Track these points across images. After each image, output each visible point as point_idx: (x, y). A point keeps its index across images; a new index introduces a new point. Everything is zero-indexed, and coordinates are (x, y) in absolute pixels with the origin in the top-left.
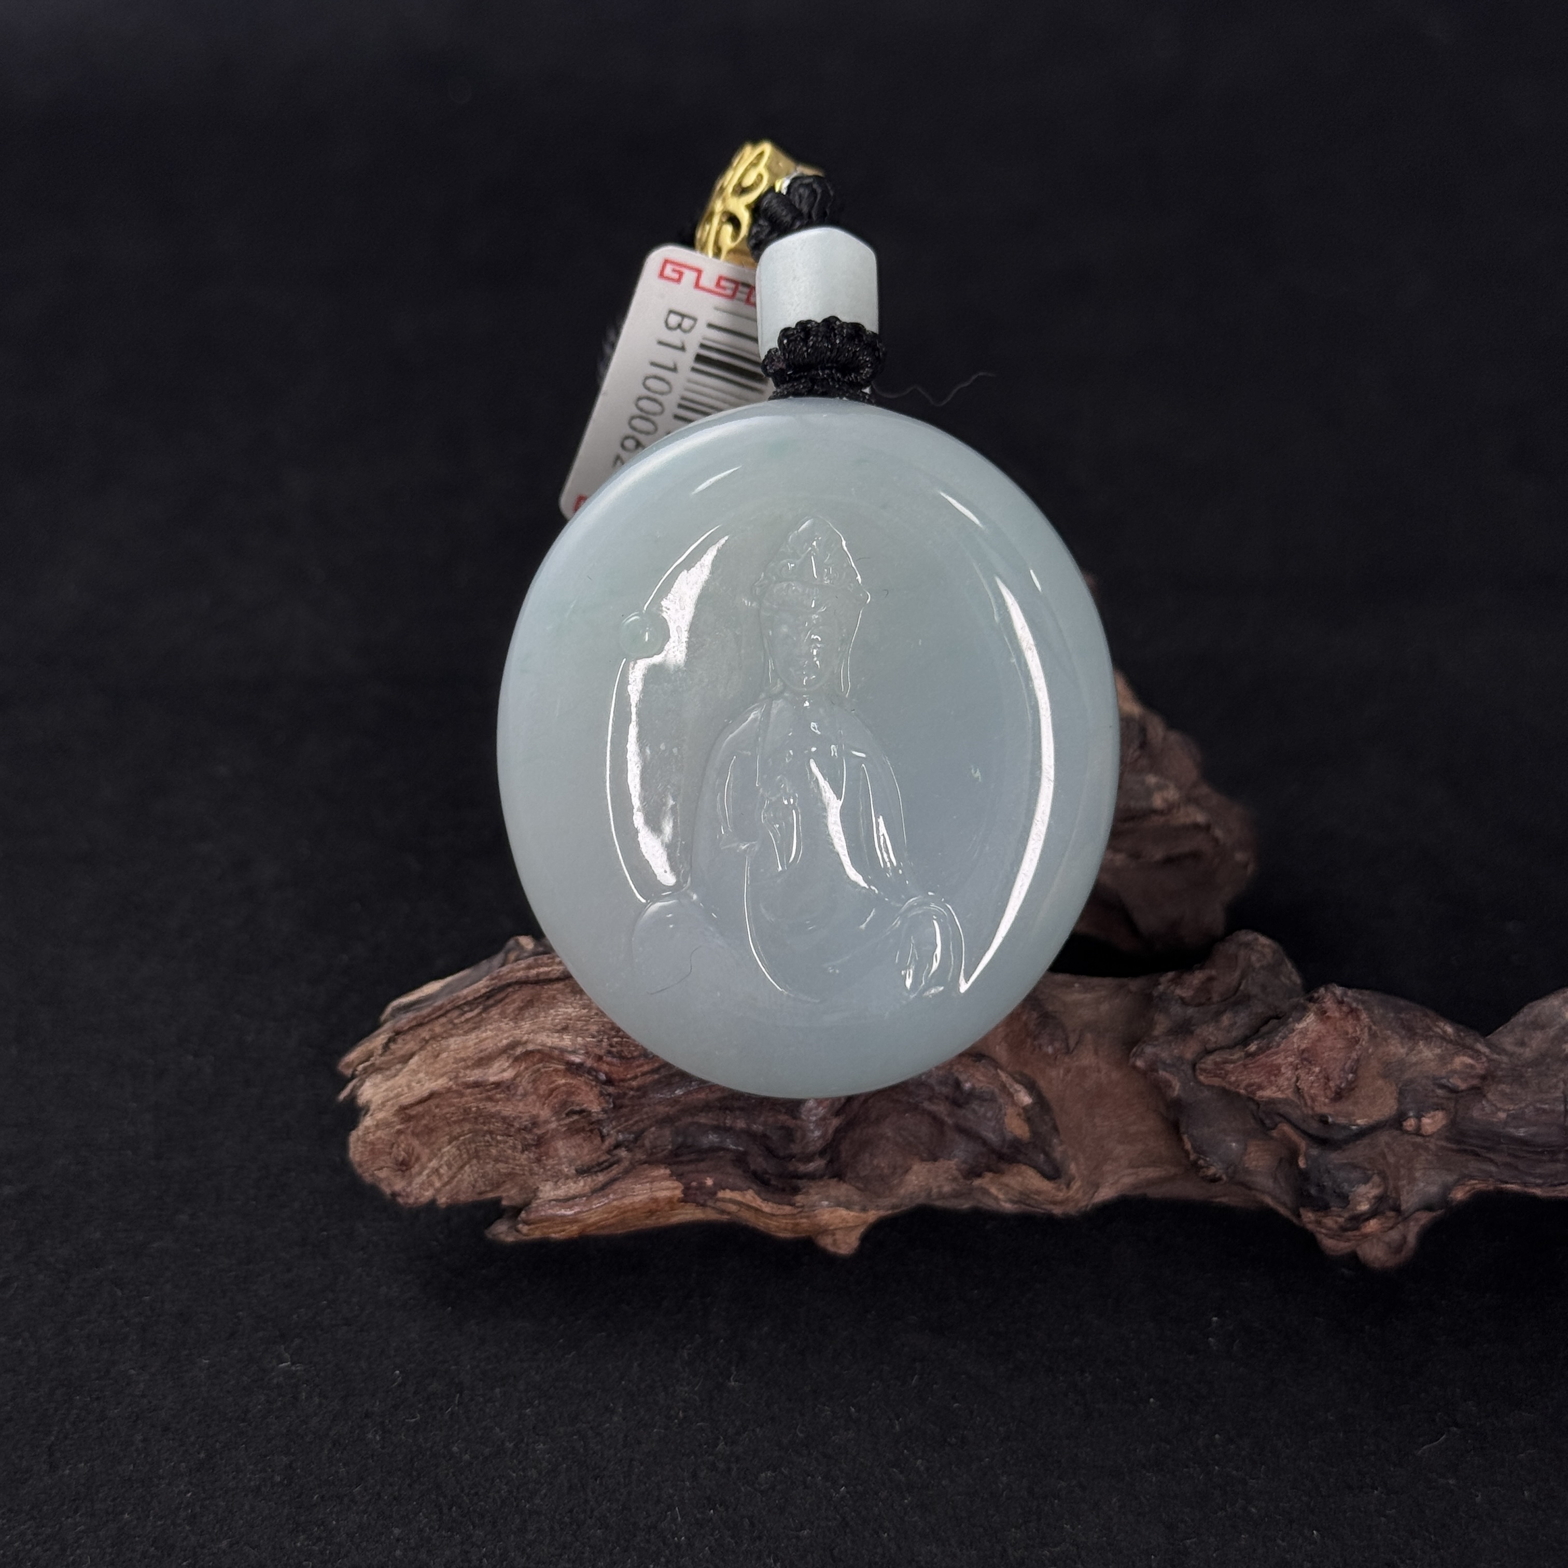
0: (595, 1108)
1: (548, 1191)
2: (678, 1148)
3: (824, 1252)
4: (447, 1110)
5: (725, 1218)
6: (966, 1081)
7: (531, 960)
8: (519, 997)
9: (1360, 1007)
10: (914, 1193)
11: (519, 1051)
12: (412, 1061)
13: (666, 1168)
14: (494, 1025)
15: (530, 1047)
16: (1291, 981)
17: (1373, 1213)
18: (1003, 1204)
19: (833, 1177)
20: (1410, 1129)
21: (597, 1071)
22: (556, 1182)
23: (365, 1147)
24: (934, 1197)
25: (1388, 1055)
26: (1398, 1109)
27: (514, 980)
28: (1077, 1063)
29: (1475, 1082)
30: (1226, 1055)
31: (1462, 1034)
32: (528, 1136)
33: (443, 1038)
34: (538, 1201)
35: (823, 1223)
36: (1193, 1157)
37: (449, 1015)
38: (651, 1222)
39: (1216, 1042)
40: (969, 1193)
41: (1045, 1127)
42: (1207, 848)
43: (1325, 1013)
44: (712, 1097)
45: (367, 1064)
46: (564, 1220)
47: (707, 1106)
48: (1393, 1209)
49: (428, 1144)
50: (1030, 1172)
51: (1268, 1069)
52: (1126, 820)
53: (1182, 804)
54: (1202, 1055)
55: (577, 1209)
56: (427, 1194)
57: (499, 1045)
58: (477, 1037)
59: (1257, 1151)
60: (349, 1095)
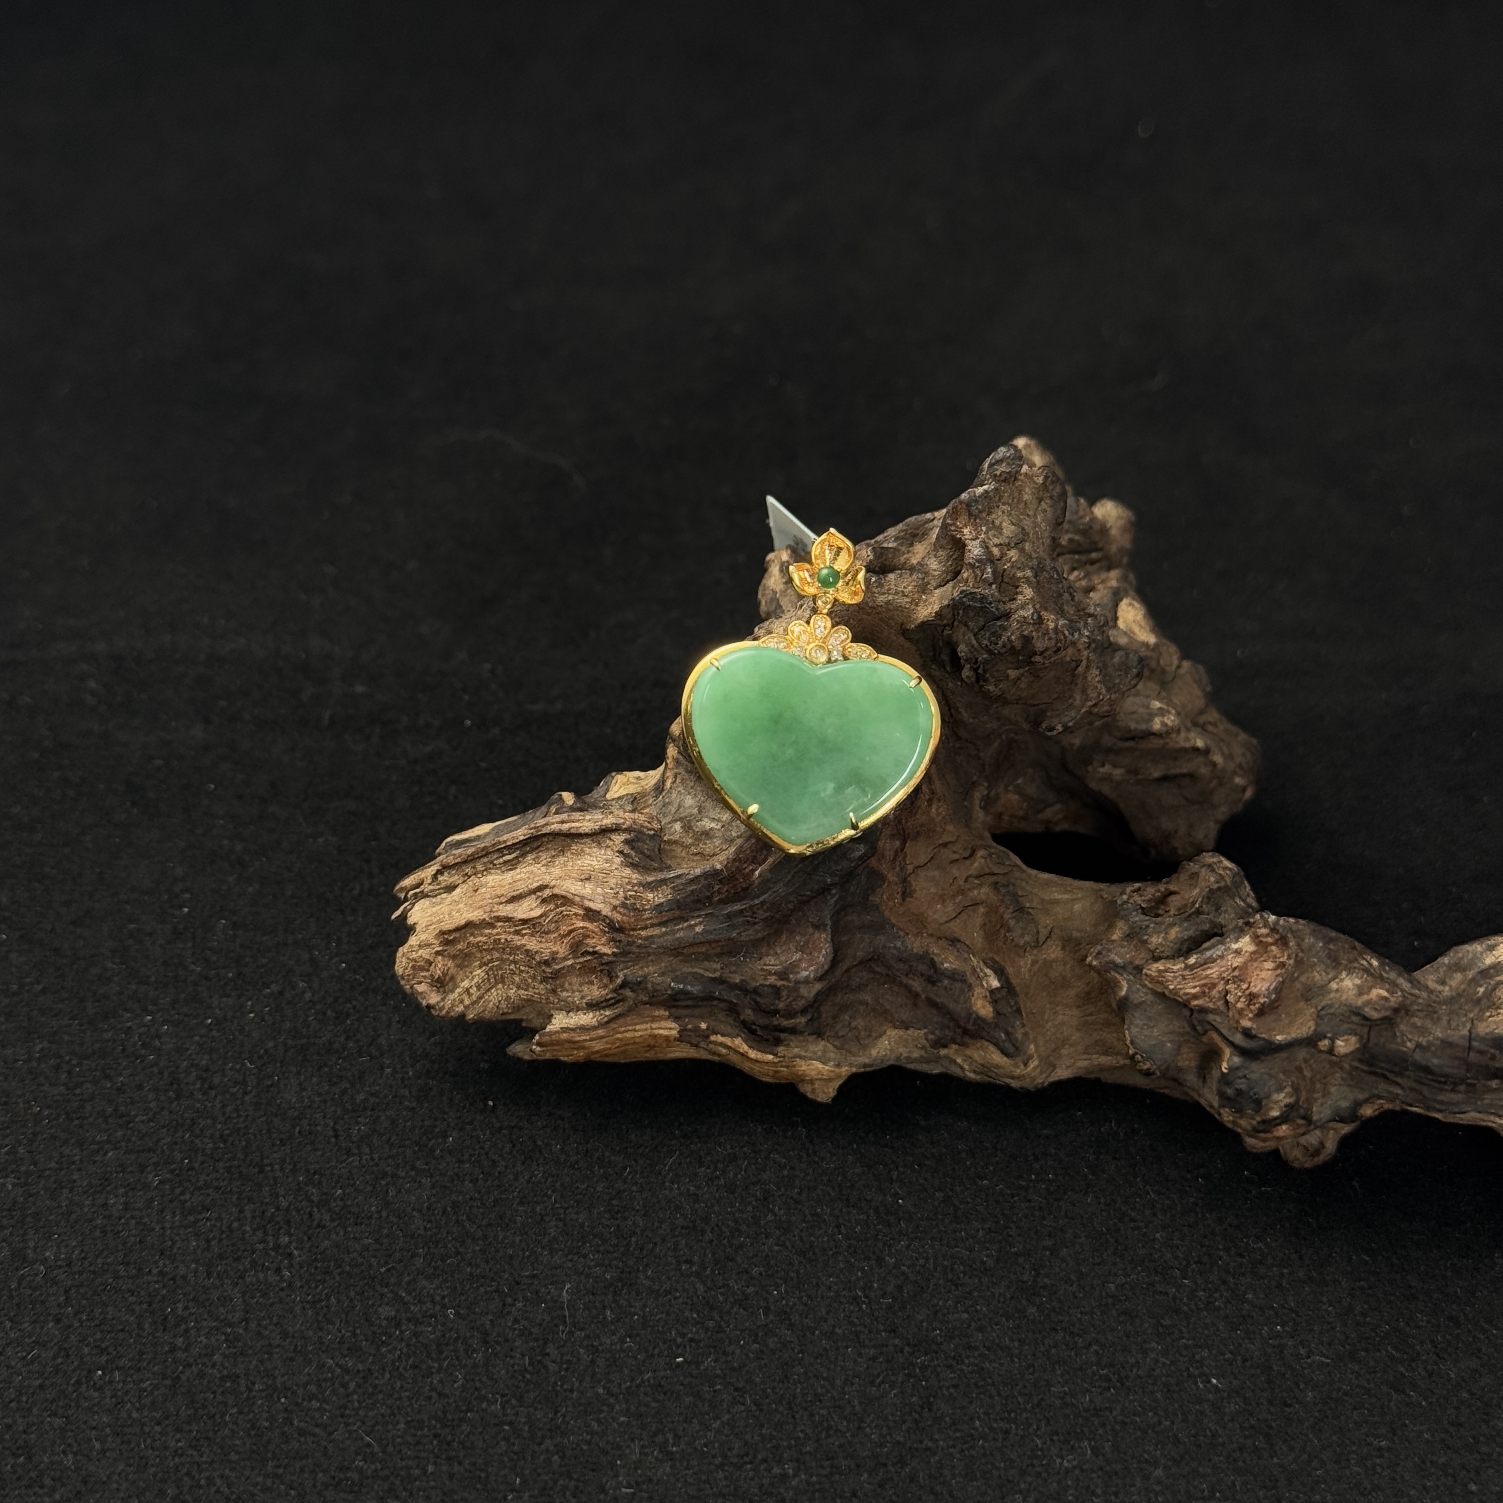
0: (606, 950)
1: (561, 1020)
2: (677, 994)
3: (804, 1097)
4: (480, 939)
5: (717, 1059)
6: (942, 962)
7: (564, 816)
8: (552, 846)
9: (1289, 935)
10: (885, 1055)
11: (547, 893)
12: (454, 893)
13: (666, 1010)
14: (529, 868)
15: (556, 891)
16: (1245, 901)
17: (1284, 1119)
18: (968, 1073)
19: (812, 1034)
20: (1324, 1049)
21: (612, 921)
22: (568, 1012)
23: (409, 963)
24: (905, 1060)
25: (1312, 980)
26: (1315, 1030)
27: (549, 832)
28: (1045, 956)
29: (1387, 1013)
31: (1386, 968)
32: (549, 970)
33: (483, 875)
34: (551, 1026)
35: (801, 1072)
36: (1131, 1052)
37: (490, 856)
38: (650, 1056)
39: (1163, 952)
40: (937, 1059)
41: (1009, 1010)
42: (1204, 771)
43: (1258, 937)
44: (712, 952)
45: (418, 890)
46: (572, 1046)
47: (707, 958)
48: (1304, 1118)
49: (460, 966)
50: (992, 1048)
51: (1203, 982)
52: (1127, 739)
53: (1182, 729)
54: (1149, 961)
55: (584, 1037)
56: (457, 1009)
57: (530, 886)
58: (512, 877)
59: (1190, 1053)
60: (400, 916)
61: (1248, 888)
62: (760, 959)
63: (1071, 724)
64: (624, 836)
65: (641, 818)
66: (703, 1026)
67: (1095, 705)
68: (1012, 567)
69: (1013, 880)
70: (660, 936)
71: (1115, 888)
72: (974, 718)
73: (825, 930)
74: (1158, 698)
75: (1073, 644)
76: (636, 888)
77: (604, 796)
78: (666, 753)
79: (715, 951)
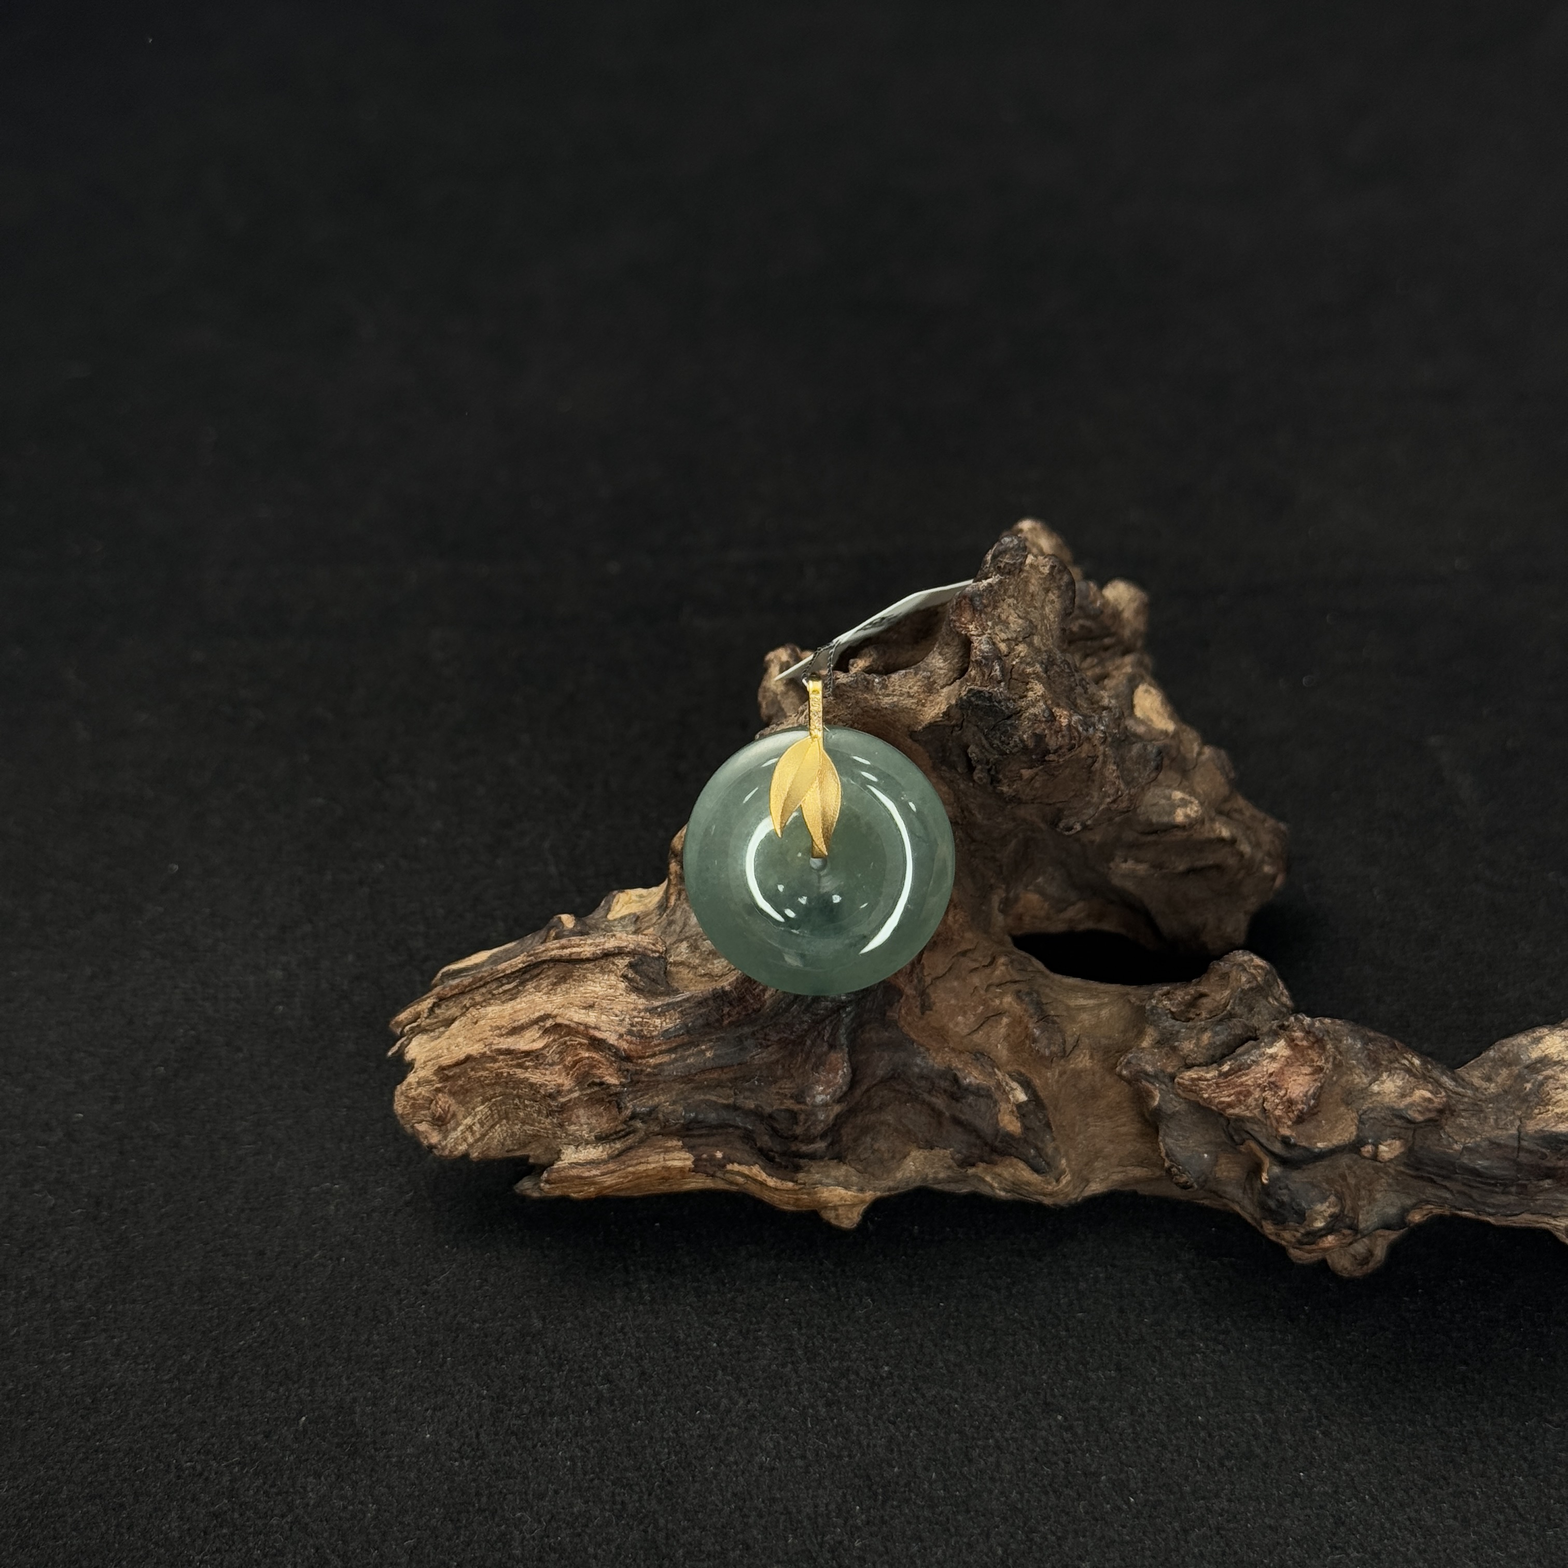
0: (613, 1081)
1: (570, 1155)
2: (690, 1123)
3: (828, 1225)
4: (481, 1073)
5: (734, 1188)
6: (965, 1077)
7: (565, 941)
8: (552, 973)
9: (1326, 1038)
10: (910, 1177)
11: (549, 1023)
12: (453, 1026)
13: (679, 1140)
14: (529, 998)
15: (559, 1020)
16: (1280, 1002)
17: (1329, 1230)
18: (998, 1191)
19: (832, 1159)
20: (1367, 1155)
21: (618, 1049)
22: (577, 1147)
23: (408, 1102)
24: (932, 1181)
25: (1352, 1083)
26: (1358, 1136)
27: (548, 958)
28: (1073, 1066)
29: (1432, 1115)
30: (1202, 1073)
31: (1429, 1067)
32: (553, 1103)
33: (482, 1007)
34: (560, 1163)
35: (823, 1199)
36: (1166, 1165)
37: (488, 986)
38: (665, 1188)
39: (1195, 1059)
40: (965, 1179)
41: (1038, 1124)
42: (1232, 861)
43: (1293, 1040)
44: (724, 1077)
45: (414, 1024)
46: (583, 1182)
47: (719, 1084)
48: (1350, 1228)
49: (462, 1103)
50: (1021, 1165)
51: (1238, 1089)
52: (1149, 833)
53: (1206, 819)
54: (1182, 1069)
55: (595, 1172)
56: (460, 1148)
57: (532, 1017)
58: (512, 1007)
59: (1228, 1163)
60: (397, 1052)
61: (1281, 985)
62: (775, 1082)
63: (1089, 822)
64: (627, 960)
65: (644, 940)
66: (719, 1155)
67: (1114, 801)
68: (1021, 663)
69: (1036, 988)
70: (669, 1064)
71: (1143, 991)
72: (989, 819)
73: (842, 1050)
74: (1179, 788)
75: (1088, 739)
76: (642, 1014)
77: (606, 917)
78: (669, 869)
79: (728, 1076)
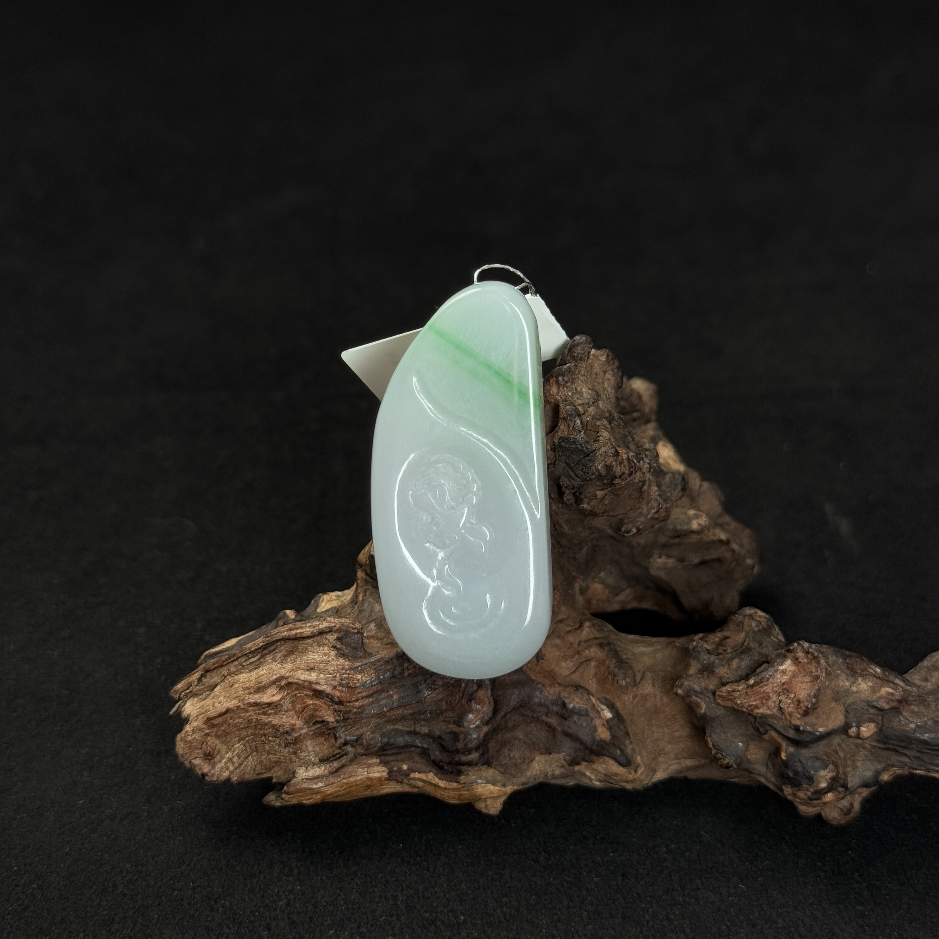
0: (331, 719)
1: (302, 773)
2: (385, 745)
3: (480, 813)
5: (416, 790)
6: (570, 703)
7: (291, 626)
8: (284, 648)
9: (820, 655)
10: (536, 775)
11: (283, 683)
12: (216, 690)
13: (377, 758)
14: (268, 666)
15: (290, 680)
16: (777, 638)
17: (830, 789)
18: (594, 782)
19: (484, 764)
20: (852, 734)
21: (332, 697)
22: (307, 767)
23: (186, 744)
24: (550, 777)
25: (838, 686)
26: (845, 722)
27: (280, 638)
28: (641, 692)
29: (894, 704)
30: (734, 687)
31: (887, 673)
32: (289, 738)
33: (236, 675)
34: (295, 779)
35: (478, 794)
36: (713, 752)
37: (239, 660)
38: (368, 793)
39: (728, 678)
40: (573, 774)
41: (620, 733)
42: (728, 555)
43: (797, 659)
44: (407, 712)
45: (188, 691)
46: (312, 792)
47: (403, 718)
48: (842, 786)
49: (225, 743)
50: (611, 762)
51: (761, 695)
52: (675, 537)
53: (711, 528)
54: (719, 686)
55: (320, 785)
56: (224, 774)
57: (271, 679)
58: (257, 674)
59: (755, 748)
60: (177, 710)
61: (777, 629)
62: (441, 713)
63: (641, 527)
64: (335, 636)
65: (346, 621)
67: (657, 512)
68: (593, 419)
69: (611, 641)
70: (369, 705)
71: (684, 639)
72: (572, 530)
73: (487, 689)
75: (640, 469)
76: (348, 672)
77: (316, 610)
78: (356, 576)
79: (409, 712)
